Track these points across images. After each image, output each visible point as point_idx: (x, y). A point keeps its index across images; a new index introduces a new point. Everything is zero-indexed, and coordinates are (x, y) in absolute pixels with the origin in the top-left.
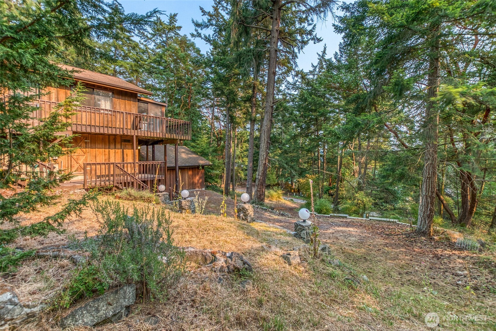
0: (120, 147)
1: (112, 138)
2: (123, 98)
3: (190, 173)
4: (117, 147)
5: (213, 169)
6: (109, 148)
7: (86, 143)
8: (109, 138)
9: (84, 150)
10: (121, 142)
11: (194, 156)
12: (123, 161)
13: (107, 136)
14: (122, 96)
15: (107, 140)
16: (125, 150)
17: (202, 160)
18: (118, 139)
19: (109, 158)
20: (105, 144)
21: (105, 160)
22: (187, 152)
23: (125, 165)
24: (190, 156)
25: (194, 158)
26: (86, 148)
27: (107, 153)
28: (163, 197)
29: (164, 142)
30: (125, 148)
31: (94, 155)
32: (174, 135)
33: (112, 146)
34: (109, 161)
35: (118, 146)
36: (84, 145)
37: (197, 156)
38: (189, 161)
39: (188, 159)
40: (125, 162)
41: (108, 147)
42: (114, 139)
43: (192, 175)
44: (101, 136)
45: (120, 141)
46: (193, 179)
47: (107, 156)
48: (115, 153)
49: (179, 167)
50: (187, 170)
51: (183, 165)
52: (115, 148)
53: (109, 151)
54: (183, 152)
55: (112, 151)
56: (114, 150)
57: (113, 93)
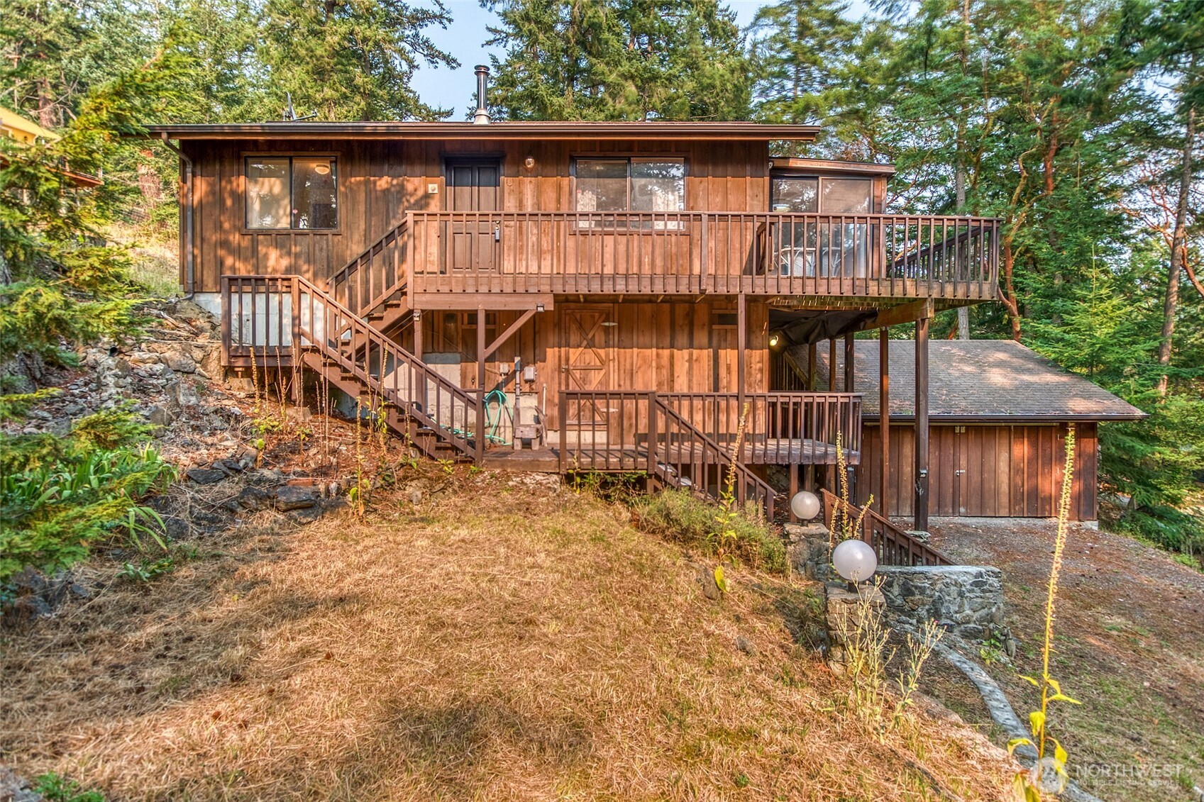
0: (705, 341)
1: (681, 310)
2: (720, 170)
3: (1022, 449)
4: (696, 343)
5: (1153, 439)
6: (672, 346)
7: (607, 330)
8: (672, 312)
9: (602, 352)
10: (711, 323)
11: (1051, 378)
12: (716, 388)
13: (667, 306)
14: (715, 163)
15: (666, 319)
16: (722, 352)
17: (1088, 396)
18: (702, 314)
19: (672, 380)
20: (660, 332)
21: (660, 384)
22: (1017, 362)
23: (723, 404)
24: (1027, 378)
25: (1047, 389)
26: (607, 346)
27: (665, 361)
28: (802, 547)
29: (879, 319)
30: (723, 344)
31: (628, 366)
32: (908, 283)
33: (682, 339)
34: (672, 388)
35: (701, 337)
36: (600, 338)
37: (1064, 379)
38: (1020, 398)
39: (1017, 388)
40: (723, 391)
41: (667, 341)
42: (688, 314)
43: (1033, 460)
44: (648, 307)
45: (705, 319)
46: (1033, 475)
47: (665, 372)
48: (690, 360)
49: (931, 420)
50: (1005, 434)
51: (986, 413)
52: (691, 346)
53: (672, 356)
54: (1000, 364)
55: (682, 355)
56: (686, 352)
57: (687, 161)
